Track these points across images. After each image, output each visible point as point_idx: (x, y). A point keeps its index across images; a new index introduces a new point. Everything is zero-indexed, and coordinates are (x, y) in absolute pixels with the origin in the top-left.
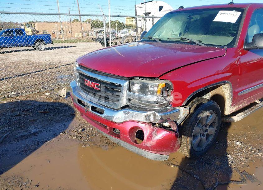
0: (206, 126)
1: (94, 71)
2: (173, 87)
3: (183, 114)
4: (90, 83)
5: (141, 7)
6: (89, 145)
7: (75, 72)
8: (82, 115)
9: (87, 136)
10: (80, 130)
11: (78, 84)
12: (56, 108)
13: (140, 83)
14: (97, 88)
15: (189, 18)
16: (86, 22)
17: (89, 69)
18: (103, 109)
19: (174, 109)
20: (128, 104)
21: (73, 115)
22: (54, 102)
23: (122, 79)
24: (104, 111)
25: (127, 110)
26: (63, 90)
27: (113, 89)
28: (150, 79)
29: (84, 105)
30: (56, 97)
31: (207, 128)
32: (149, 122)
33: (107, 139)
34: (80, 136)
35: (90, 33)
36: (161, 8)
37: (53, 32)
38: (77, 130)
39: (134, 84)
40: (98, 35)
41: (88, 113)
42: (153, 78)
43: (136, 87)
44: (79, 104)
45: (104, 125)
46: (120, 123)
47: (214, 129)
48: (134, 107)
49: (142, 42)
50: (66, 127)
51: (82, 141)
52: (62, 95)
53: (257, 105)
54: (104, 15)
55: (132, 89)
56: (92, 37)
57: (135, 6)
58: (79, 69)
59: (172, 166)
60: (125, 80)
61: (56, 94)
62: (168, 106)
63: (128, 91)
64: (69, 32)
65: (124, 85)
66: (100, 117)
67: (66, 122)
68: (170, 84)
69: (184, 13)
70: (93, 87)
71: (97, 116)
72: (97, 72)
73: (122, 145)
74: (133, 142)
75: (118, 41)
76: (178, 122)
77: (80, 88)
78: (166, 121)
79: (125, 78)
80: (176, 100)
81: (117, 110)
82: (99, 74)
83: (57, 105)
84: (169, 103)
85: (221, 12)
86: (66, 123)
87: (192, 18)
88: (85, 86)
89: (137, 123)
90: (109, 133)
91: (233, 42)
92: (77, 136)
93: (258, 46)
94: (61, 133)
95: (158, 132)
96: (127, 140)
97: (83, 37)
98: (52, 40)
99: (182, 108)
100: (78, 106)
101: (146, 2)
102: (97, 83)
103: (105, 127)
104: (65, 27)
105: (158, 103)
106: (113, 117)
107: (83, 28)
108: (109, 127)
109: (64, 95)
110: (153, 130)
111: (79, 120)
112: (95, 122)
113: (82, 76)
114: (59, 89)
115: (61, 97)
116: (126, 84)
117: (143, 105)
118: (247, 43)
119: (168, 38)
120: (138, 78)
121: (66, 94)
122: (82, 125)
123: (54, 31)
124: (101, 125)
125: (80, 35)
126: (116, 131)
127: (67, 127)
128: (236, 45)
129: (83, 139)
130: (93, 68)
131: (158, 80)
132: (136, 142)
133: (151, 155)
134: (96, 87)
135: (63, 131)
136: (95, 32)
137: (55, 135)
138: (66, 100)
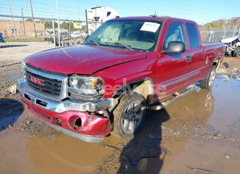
0: (133, 113)
1: (39, 69)
2: (104, 82)
3: (114, 103)
4: (35, 80)
5: (91, 12)
6: (36, 135)
7: (22, 70)
8: (29, 108)
9: (35, 128)
10: (28, 122)
11: (25, 81)
12: (5, 104)
13: (78, 79)
14: (42, 84)
15: (122, 26)
16: (40, 22)
17: (35, 68)
18: (47, 102)
19: (106, 100)
20: (68, 96)
21: (22, 110)
22: (3, 99)
23: (62, 76)
24: (47, 103)
25: (67, 101)
26: (13, 87)
27: (57, 85)
28: (86, 76)
29: (30, 99)
30: (6, 93)
31: (135, 114)
32: (86, 111)
33: (53, 129)
34: (28, 128)
35: (43, 33)
36: (109, 14)
37: (5, 30)
38: (25, 123)
39: (72, 80)
40: (51, 35)
41: (34, 106)
42: (88, 75)
43: (74, 83)
44: (26, 99)
45: (48, 116)
46: (61, 113)
47: (140, 115)
48: (73, 99)
49: (85, 44)
50: (14, 120)
51: (30, 132)
52: (12, 92)
53: (176, 97)
54: (53, 19)
55: (71, 84)
56: (45, 37)
57: (86, 10)
58: (26, 67)
59: (107, 147)
60: (65, 76)
61: (6, 90)
62: (101, 98)
63: (67, 86)
64: (21, 31)
65: (64, 81)
66: (44, 109)
67: (15, 115)
68: (101, 79)
69: (119, 22)
70: (38, 83)
71: (41, 107)
72: (42, 70)
73: (64, 132)
74: (73, 128)
75: (70, 42)
76: (109, 110)
77: (27, 85)
78: (100, 110)
79: (65, 75)
80: (108, 91)
81: (59, 102)
82: (43, 72)
83: (7, 101)
84: (102, 95)
85: (146, 23)
86: (15, 117)
87: (125, 27)
88: (31, 82)
89: (75, 113)
90: (52, 123)
91: (154, 47)
92: (25, 127)
93: (172, 51)
94: (10, 126)
95: (93, 119)
96: (67, 128)
97: (36, 37)
98: (4, 39)
99: (113, 99)
100: (25, 101)
101: (96, 8)
102: (41, 80)
103: (49, 118)
104: (18, 26)
105: (92, 95)
106: (55, 108)
107: (36, 28)
108: (52, 117)
109: (14, 92)
110: (89, 118)
111: (28, 114)
112: (40, 114)
113: (28, 73)
114: (9, 86)
115: (11, 93)
116: (66, 80)
117: (80, 97)
118: (164, 48)
119: (106, 43)
120: (76, 75)
121: (16, 90)
122: (30, 118)
123: (7, 29)
124: (46, 116)
125: (34, 34)
126: (58, 121)
127: (16, 121)
128: (156, 50)
129: (30, 130)
130: (38, 67)
131: (92, 77)
132: (75, 128)
133: (88, 139)
134: (40, 83)
135: (12, 124)
136: (48, 32)
137: (3, 128)
138: (16, 96)
